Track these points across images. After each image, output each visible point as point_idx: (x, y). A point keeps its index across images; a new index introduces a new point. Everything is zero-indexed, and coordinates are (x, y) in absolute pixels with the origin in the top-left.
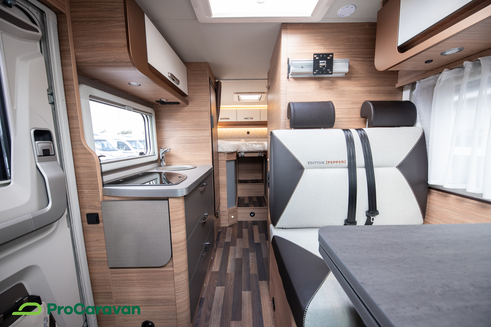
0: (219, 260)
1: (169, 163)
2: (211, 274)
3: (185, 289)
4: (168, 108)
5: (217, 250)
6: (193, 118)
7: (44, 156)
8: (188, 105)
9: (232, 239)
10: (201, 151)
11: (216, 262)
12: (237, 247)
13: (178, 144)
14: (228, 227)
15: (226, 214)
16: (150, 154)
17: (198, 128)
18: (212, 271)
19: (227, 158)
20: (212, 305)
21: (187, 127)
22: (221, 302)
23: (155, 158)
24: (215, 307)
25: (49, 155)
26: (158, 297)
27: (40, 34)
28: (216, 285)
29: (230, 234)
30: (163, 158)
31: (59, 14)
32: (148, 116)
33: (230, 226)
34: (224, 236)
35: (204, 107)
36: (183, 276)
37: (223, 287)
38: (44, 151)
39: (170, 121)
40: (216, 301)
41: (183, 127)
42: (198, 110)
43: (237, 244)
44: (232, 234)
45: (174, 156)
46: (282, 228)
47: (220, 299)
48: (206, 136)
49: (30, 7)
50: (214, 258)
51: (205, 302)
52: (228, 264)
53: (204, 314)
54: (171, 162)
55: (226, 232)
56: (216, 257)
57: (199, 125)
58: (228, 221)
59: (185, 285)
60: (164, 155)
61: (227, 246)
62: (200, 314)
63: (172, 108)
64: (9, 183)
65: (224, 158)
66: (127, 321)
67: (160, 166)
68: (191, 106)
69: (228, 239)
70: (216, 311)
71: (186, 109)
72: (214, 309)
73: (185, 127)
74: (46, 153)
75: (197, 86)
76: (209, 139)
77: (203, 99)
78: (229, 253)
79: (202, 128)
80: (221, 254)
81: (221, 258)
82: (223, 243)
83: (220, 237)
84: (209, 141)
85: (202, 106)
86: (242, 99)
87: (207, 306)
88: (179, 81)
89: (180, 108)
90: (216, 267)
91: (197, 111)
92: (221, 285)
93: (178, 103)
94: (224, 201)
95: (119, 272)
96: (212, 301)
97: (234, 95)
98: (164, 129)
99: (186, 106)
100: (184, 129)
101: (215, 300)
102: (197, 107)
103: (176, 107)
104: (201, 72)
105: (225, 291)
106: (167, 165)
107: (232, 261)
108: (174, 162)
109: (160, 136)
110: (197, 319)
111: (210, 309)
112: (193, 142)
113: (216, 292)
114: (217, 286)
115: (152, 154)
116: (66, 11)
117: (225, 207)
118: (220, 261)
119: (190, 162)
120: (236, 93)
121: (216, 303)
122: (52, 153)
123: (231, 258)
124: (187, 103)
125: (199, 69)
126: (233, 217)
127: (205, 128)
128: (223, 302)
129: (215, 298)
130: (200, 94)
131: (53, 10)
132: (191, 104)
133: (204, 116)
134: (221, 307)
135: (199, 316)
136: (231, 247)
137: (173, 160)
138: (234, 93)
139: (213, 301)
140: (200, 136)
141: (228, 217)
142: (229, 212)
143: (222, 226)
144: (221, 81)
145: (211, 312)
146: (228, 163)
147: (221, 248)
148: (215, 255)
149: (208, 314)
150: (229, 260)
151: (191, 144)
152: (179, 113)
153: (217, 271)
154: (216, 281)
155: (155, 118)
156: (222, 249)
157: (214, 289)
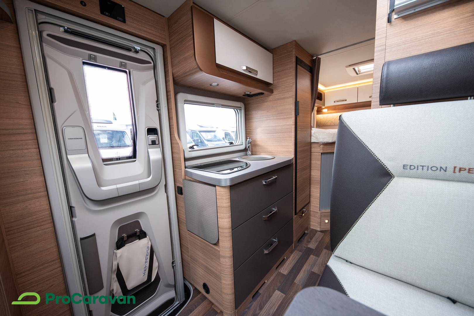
0: (292, 264)
1: (255, 152)
2: (277, 274)
3: (229, 274)
4: (255, 100)
5: (295, 252)
6: (277, 107)
7: (152, 145)
8: (273, 94)
9: (317, 247)
10: (283, 141)
11: (287, 264)
12: (319, 259)
13: (262, 134)
14: (319, 231)
15: (317, 216)
16: (238, 144)
17: (282, 117)
18: (280, 271)
19: (322, 149)
20: (265, 306)
21: (271, 117)
22: (274, 309)
23: (243, 147)
24: (267, 310)
25: (155, 144)
26: (212, 269)
27: (152, 64)
28: (277, 288)
29: (318, 240)
30: (248, 148)
31: (163, 46)
32: (238, 110)
33: (321, 231)
34: (309, 240)
35: (288, 93)
36: (227, 261)
37: (283, 294)
38: (152, 141)
39: (257, 112)
40: (270, 304)
41: (267, 117)
42: (282, 97)
43: (321, 255)
44: (320, 242)
45: (259, 146)
46: (347, 261)
47: (274, 304)
48: (289, 125)
49: (148, 48)
50: (288, 258)
51: (259, 298)
52: (300, 273)
53: (254, 309)
54: (256, 152)
55: (314, 236)
56: (291, 259)
57: (282, 113)
58: (319, 224)
59: (228, 270)
60: (249, 145)
61: (308, 252)
62: (251, 306)
63: (259, 99)
64: (135, 161)
65: (318, 149)
66: (196, 275)
67: (247, 155)
68: (276, 94)
69: (312, 245)
70: (265, 314)
71: (271, 98)
72: (264, 311)
73: (269, 117)
74: (154, 143)
75: (282, 71)
76: (292, 128)
77: (287, 84)
78: (306, 261)
79: (285, 117)
80: (297, 258)
81: (295, 262)
82: (305, 247)
83: (304, 239)
84: (292, 130)
85: (286, 92)
86: (362, 71)
87: (259, 303)
88: (257, 72)
89: (266, 98)
90: (285, 270)
91: (281, 99)
92: (282, 291)
93: (262, 94)
94: (316, 200)
95: (191, 235)
96: (267, 301)
97: (347, 69)
98: (252, 120)
99: (270, 96)
100: (268, 118)
101: (269, 302)
102: (281, 94)
103: (262, 97)
104: (287, 54)
105: (283, 300)
106: (252, 154)
107: (306, 272)
108: (258, 152)
109: (249, 127)
110: (246, 309)
111: (261, 308)
112: (275, 132)
113: (274, 295)
114: (278, 290)
115: (240, 143)
116: (167, 43)
117: (317, 207)
118: (293, 266)
119: (272, 153)
120: (349, 65)
121: (269, 306)
122: (157, 143)
123: (306, 267)
124: (272, 91)
125: (285, 51)
126: (327, 221)
127: (288, 116)
128: (276, 310)
129: (270, 300)
130: (285, 79)
131: (160, 45)
132: (275, 92)
133: (288, 103)
134: (272, 314)
135: (249, 308)
136: (312, 256)
137: (258, 149)
138: (347, 67)
139: (267, 303)
140: (283, 125)
141: (319, 220)
142: (322, 214)
143: (312, 227)
144: (319, 57)
145: (260, 312)
146: (325, 156)
147: (300, 251)
148: (290, 256)
149: (257, 312)
150: (303, 270)
151: (274, 134)
152: (265, 103)
153: (285, 274)
154: (279, 284)
155: (244, 111)
156: (301, 253)
157: (274, 291)
